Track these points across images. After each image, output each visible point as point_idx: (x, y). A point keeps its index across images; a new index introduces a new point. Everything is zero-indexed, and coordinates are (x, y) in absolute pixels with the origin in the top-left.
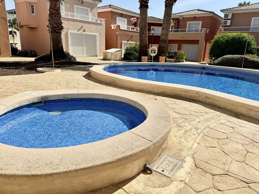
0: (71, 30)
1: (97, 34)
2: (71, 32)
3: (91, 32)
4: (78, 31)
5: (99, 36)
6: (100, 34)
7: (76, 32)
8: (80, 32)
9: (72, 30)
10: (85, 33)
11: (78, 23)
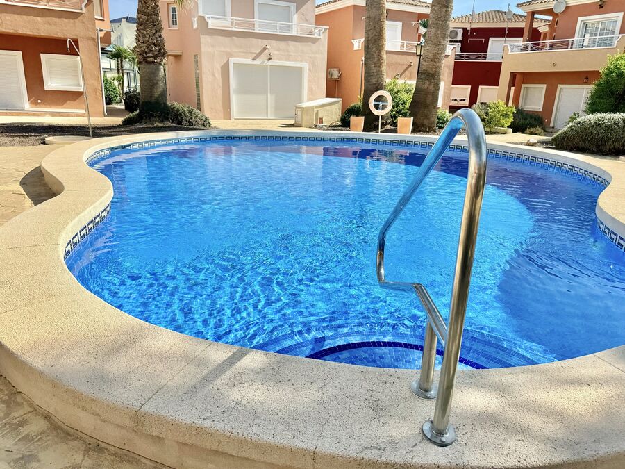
0: (235, 57)
1: (305, 65)
2: (235, 62)
3: (290, 61)
4: (254, 59)
5: (309, 70)
6: (313, 64)
7: (249, 61)
8: (258, 62)
9: (238, 57)
10: (270, 63)
11: (254, 41)
